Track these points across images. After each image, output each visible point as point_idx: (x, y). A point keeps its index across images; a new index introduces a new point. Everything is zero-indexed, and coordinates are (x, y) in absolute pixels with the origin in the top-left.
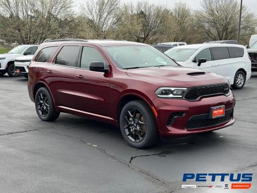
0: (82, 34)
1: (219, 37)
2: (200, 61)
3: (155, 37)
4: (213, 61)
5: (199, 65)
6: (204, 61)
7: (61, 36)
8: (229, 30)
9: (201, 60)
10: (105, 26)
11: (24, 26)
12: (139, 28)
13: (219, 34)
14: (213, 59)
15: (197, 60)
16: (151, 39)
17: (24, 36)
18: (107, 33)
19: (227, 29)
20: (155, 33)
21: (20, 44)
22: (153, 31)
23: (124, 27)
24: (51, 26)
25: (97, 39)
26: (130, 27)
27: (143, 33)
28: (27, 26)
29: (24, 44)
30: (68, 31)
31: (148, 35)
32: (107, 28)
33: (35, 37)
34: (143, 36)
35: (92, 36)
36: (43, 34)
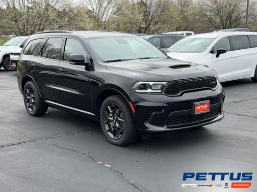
0: (82, 25)
1: (223, 25)
2: (218, 52)
3: (157, 27)
4: (232, 51)
5: (217, 56)
6: (223, 52)
7: (60, 27)
8: (233, 18)
9: (220, 51)
10: (105, 16)
11: (21, 17)
12: (140, 17)
13: (222, 23)
14: (232, 49)
15: (215, 51)
16: (153, 28)
17: (21, 27)
18: (107, 23)
19: (231, 17)
20: (157, 23)
21: (17, 36)
22: (155, 20)
23: (125, 17)
24: (48, 17)
25: (97, 30)
26: (131, 16)
27: (144, 23)
28: (24, 17)
29: (21, 35)
30: (68, 22)
31: (149, 25)
32: (107, 18)
33: (33, 29)
34: (145, 26)
35: (92, 26)
36: (40, 25)
